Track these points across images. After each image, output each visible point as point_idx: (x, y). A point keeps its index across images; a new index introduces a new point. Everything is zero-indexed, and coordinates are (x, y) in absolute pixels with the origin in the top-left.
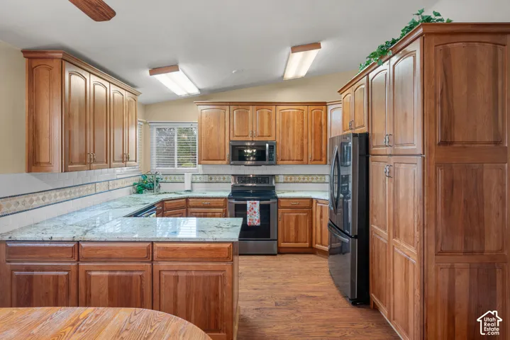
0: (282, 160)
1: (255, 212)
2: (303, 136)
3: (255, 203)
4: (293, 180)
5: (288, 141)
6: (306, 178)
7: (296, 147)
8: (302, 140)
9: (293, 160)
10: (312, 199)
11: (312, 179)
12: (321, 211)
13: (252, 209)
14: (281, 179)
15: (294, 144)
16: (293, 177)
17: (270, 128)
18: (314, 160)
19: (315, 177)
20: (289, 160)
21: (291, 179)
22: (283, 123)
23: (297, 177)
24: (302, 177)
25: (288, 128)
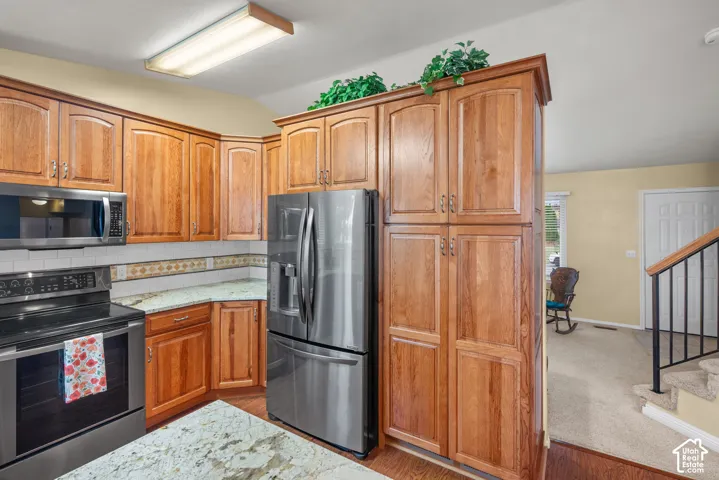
0: (136, 234)
1: (91, 363)
2: (180, 188)
3: (92, 341)
4: (148, 273)
5: (150, 196)
6: (173, 265)
7: (167, 208)
8: (179, 195)
9: (161, 234)
10: (210, 304)
11: (185, 266)
12: (232, 321)
13: (83, 356)
14: (121, 272)
15: (163, 201)
16: (147, 268)
17: (107, 162)
18: (200, 233)
19: (189, 263)
20: (153, 234)
21: (143, 271)
22: (140, 158)
23: (157, 266)
24: (165, 265)
25: (152, 169)
